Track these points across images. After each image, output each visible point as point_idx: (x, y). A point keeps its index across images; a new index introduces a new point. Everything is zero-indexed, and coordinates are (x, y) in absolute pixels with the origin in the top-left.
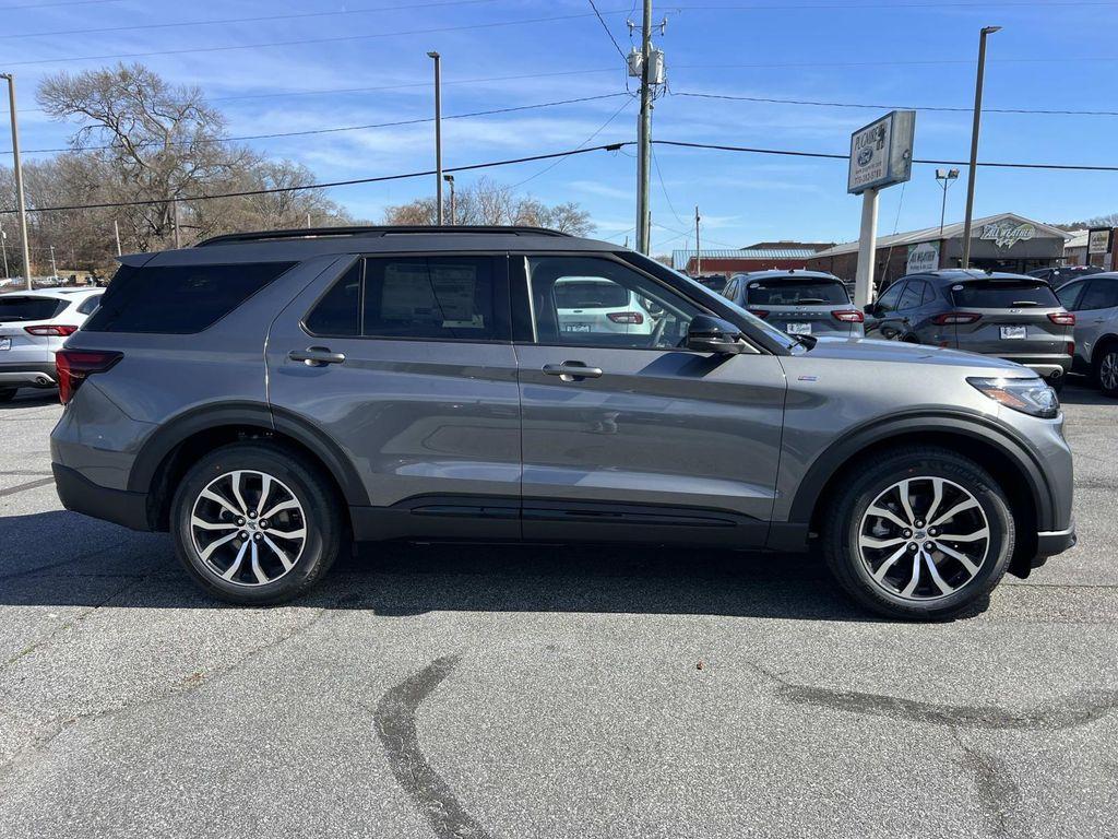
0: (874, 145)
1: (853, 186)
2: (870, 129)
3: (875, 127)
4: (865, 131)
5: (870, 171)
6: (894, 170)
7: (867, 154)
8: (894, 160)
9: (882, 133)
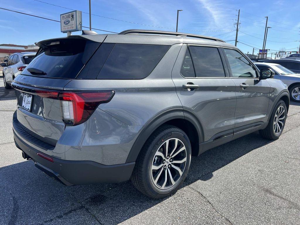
0: (70, 19)
1: (63, 30)
2: (68, 14)
3: (70, 14)
4: (66, 15)
5: (69, 27)
6: (78, 27)
7: (67, 21)
8: (77, 24)
9: (73, 16)
